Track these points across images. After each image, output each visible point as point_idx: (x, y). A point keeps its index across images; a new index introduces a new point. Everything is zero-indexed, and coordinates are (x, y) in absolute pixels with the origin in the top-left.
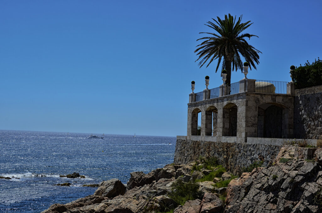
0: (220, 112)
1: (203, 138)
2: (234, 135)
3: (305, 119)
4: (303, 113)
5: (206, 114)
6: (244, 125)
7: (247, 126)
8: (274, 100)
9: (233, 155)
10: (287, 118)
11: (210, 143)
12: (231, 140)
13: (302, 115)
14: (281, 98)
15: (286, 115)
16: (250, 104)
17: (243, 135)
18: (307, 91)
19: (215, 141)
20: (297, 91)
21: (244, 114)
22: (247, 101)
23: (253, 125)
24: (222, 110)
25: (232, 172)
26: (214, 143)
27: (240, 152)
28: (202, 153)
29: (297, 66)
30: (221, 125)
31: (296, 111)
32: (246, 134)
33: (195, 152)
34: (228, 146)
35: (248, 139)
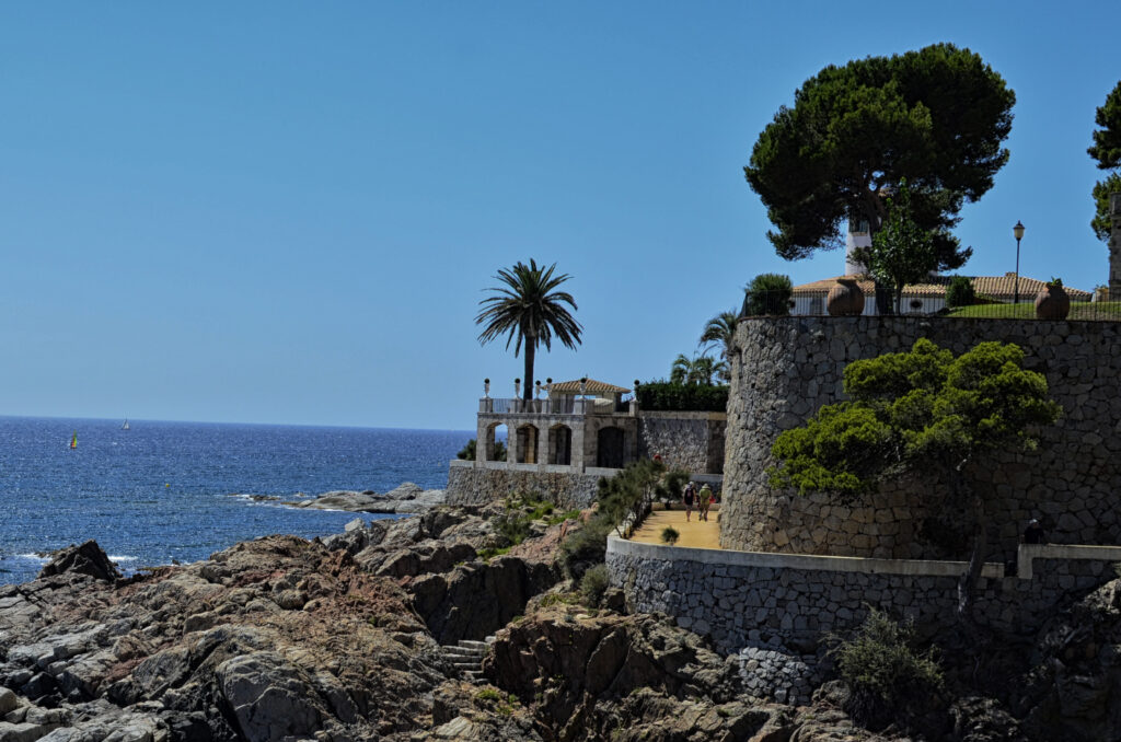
0: (543, 434)
1: (510, 465)
2: (567, 462)
3: (650, 446)
4: (649, 440)
5: (517, 432)
6: (581, 452)
7: (585, 454)
8: (615, 423)
9: (565, 489)
10: (629, 445)
11: (526, 474)
12: (562, 469)
13: (647, 442)
14: (623, 421)
15: (628, 441)
16: (588, 428)
17: (581, 464)
18: (653, 415)
19: (536, 471)
20: (642, 412)
21: (581, 440)
22: (585, 425)
23: (591, 453)
24: (547, 431)
25: (565, 508)
26: (534, 474)
27: (575, 484)
28: (509, 486)
29: (642, 382)
30: (547, 450)
31: (640, 437)
32: (584, 463)
33: (495, 486)
34: (558, 477)
35: (587, 468)
